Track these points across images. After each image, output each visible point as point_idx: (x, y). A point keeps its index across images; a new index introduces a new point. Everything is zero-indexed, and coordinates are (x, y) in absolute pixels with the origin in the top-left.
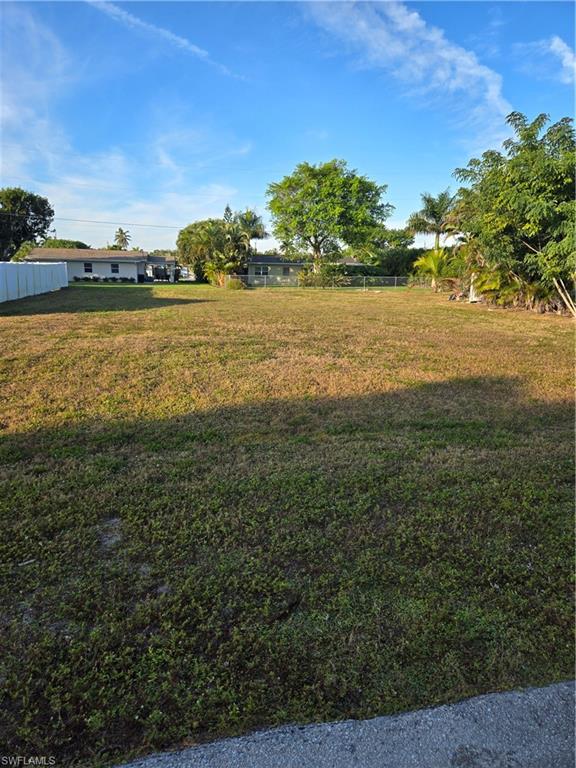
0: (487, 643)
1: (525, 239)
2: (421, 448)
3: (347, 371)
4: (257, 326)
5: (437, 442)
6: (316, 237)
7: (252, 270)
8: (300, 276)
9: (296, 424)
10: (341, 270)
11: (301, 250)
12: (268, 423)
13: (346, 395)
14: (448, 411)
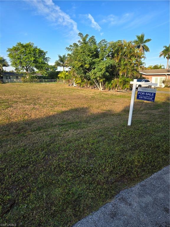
0: (81, 198)
1: (86, 68)
2: (61, 132)
3: (38, 109)
4: (6, 96)
5: (66, 129)
6: (26, 67)
7: (4, 77)
8: (22, 79)
9: (20, 130)
10: (36, 77)
11: (22, 71)
12: (9, 131)
13: (38, 118)
14: (69, 119)
